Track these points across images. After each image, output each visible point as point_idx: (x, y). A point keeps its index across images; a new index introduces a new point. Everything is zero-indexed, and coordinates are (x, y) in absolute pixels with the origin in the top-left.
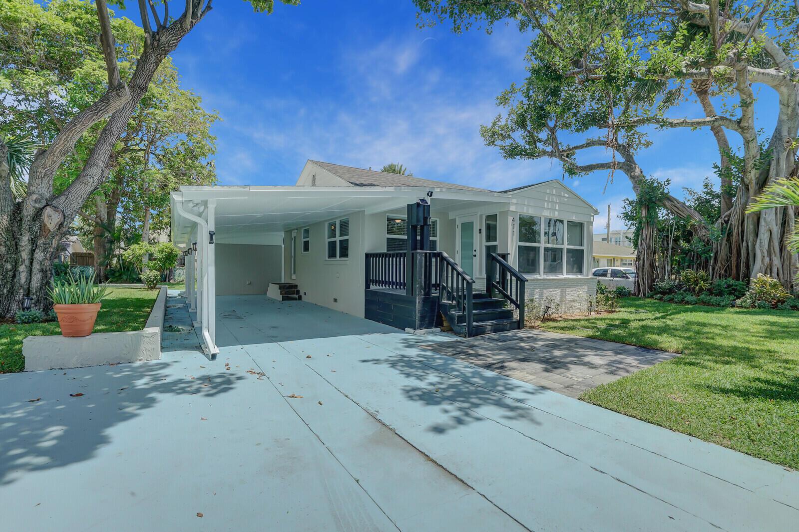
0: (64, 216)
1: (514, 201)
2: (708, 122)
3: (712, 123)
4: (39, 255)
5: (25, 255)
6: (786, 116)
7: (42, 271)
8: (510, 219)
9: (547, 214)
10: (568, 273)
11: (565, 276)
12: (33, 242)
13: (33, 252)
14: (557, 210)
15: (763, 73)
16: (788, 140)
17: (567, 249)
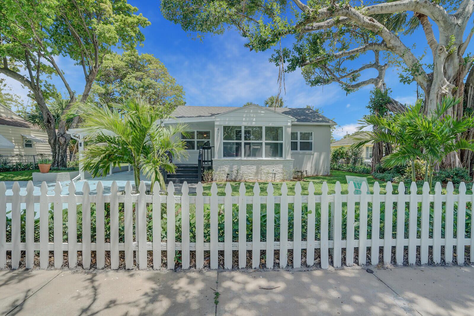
0: (66, 139)
1: (217, 119)
2: (360, 49)
3: (363, 49)
4: (61, 151)
5: (57, 151)
6: (442, 28)
7: (61, 156)
8: (216, 129)
9: (245, 124)
10: (266, 156)
11: (264, 158)
12: (59, 147)
13: (59, 150)
14: (254, 121)
15: (396, 5)
16: (441, 48)
17: (265, 143)
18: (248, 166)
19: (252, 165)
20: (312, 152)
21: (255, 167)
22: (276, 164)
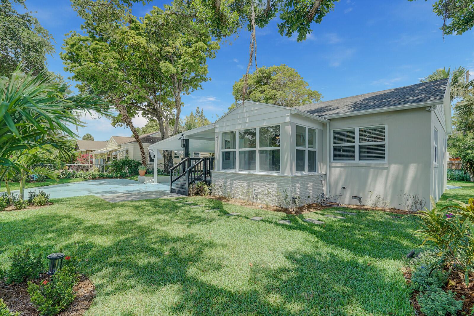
1: (217, 126)
8: (216, 137)
9: (239, 127)
10: (261, 169)
17: (260, 151)
18: (239, 181)
19: (243, 181)
20: (385, 163)
21: (245, 184)
22: (268, 182)
